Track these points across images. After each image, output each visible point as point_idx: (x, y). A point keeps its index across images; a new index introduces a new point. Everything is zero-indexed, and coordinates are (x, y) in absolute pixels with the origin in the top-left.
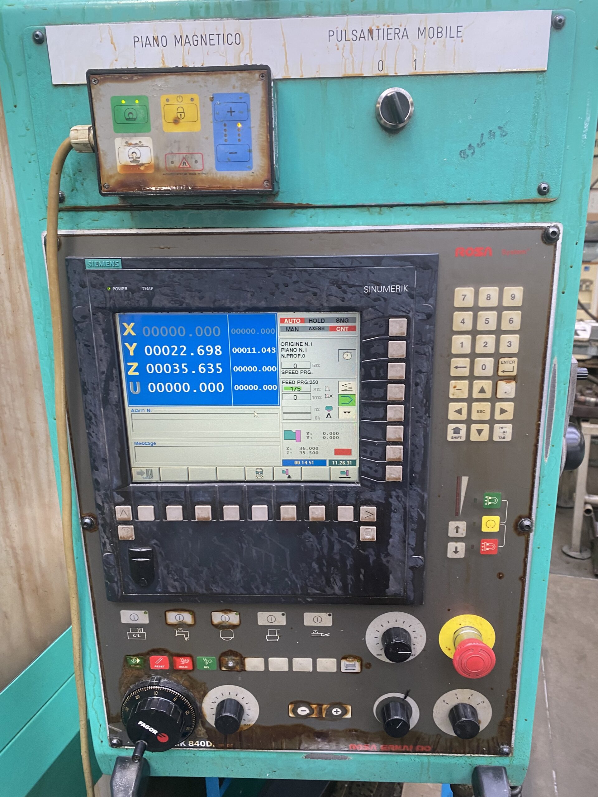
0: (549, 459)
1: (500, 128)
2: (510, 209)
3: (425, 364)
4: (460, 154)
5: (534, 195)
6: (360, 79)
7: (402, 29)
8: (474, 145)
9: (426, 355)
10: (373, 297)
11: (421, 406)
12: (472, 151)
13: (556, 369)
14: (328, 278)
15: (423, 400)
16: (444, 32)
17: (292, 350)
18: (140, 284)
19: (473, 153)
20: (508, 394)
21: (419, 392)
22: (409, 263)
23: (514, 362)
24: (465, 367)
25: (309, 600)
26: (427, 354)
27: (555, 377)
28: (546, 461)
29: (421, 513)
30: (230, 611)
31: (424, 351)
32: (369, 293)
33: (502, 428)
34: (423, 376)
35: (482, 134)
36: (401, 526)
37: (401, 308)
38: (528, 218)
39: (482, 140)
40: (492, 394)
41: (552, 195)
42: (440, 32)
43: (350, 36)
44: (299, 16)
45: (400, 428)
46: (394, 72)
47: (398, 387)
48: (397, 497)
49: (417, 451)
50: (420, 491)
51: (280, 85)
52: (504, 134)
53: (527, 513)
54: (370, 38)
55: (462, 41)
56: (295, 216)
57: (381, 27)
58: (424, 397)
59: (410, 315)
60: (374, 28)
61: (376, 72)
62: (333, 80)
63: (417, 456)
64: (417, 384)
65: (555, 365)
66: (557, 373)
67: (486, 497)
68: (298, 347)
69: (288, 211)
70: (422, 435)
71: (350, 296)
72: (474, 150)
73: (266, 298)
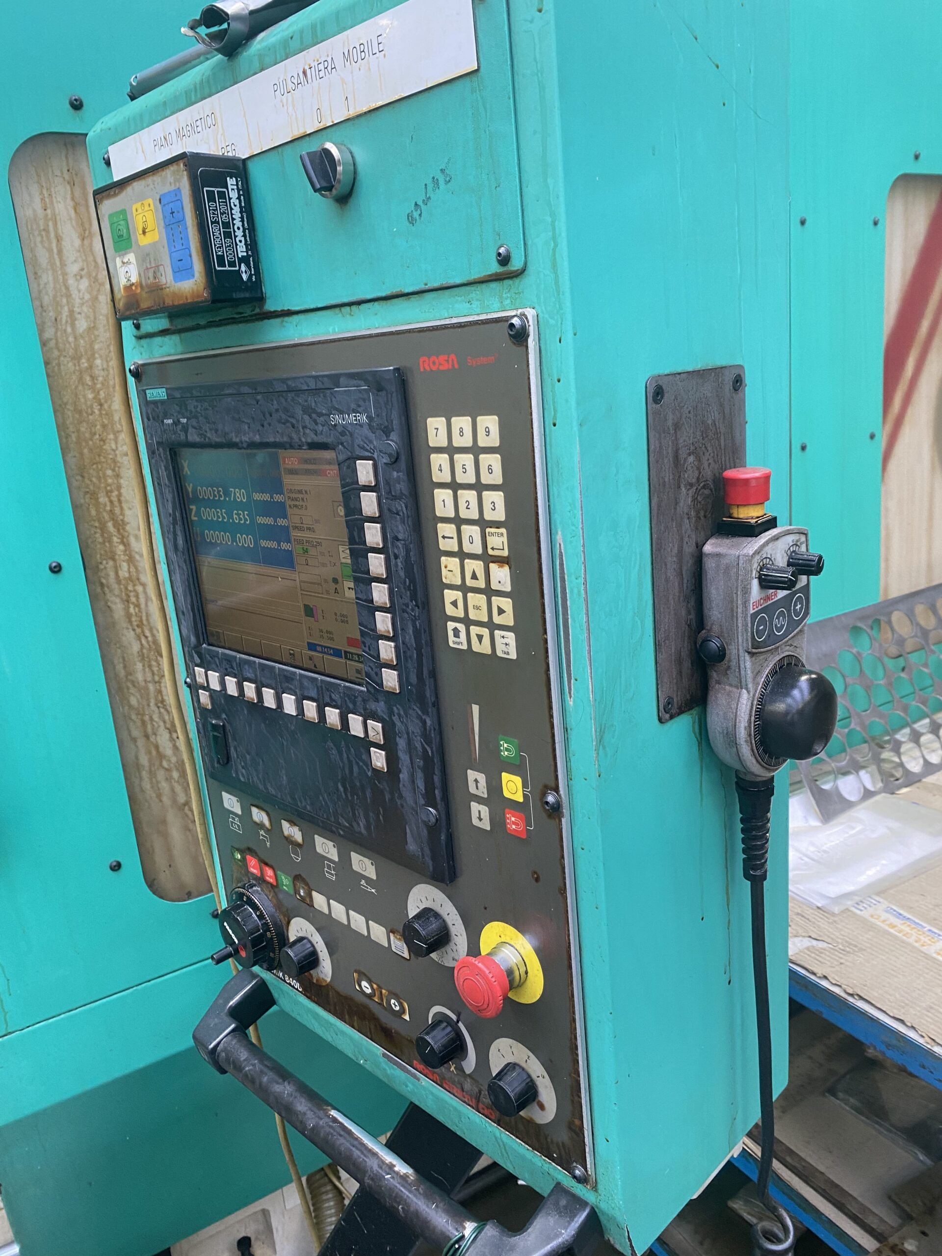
0: (574, 700)
1: (442, 171)
2: (475, 293)
3: (400, 528)
4: (408, 218)
5: (494, 267)
6: (307, 139)
7: (329, 60)
8: (420, 203)
9: (399, 515)
10: (340, 429)
11: (404, 588)
12: (419, 212)
13: (563, 551)
14: (300, 404)
15: (405, 581)
16: (366, 50)
17: (296, 499)
18: (179, 417)
19: (420, 215)
20: (503, 585)
21: (399, 567)
22: (362, 383)
23: (502, 534)
24: (452, 538)
25: (342, 832)
26: (401, 514)
27: (563, 564)
28: (571, 703)
29: (426, 746)
30: (295, 824)
31: (396, 509)
32: (335, 425)
33: (503, 637)
34: (400, 546)
35: (426, 185)
36: (407, 758)
37: (365, 445)
38: (496, 305)
39: (426, 194)
40: (486, 584)
41: (516, 264)
42: (362, 50)
43: (291, 85)
44: (255, 73)
45: (387, 617)
46: (331, 120)
47: (377, 558)
48: (399, 715)
49: (409, 654)
50: (420, 713)
51: (251, 165)
52: (448, 179)
53: (553, 784)
54: (306, 83)
55: (385, 56)
56: (284, 326)
57: (312, 65)
58: (406, 577)
59: (375, 456)
60: (307, 68)
61: (317, 126)
62: (287, 147)
63: (409, 661)
64: (396, 557)
65: (560, 545)
66: (564, 558)
67: (501, 743)
68: (300, 496)
69: (278, 320)
70: (411, 631)
71: (320, 428)
72: (421, 211)
73: (258, 431)
